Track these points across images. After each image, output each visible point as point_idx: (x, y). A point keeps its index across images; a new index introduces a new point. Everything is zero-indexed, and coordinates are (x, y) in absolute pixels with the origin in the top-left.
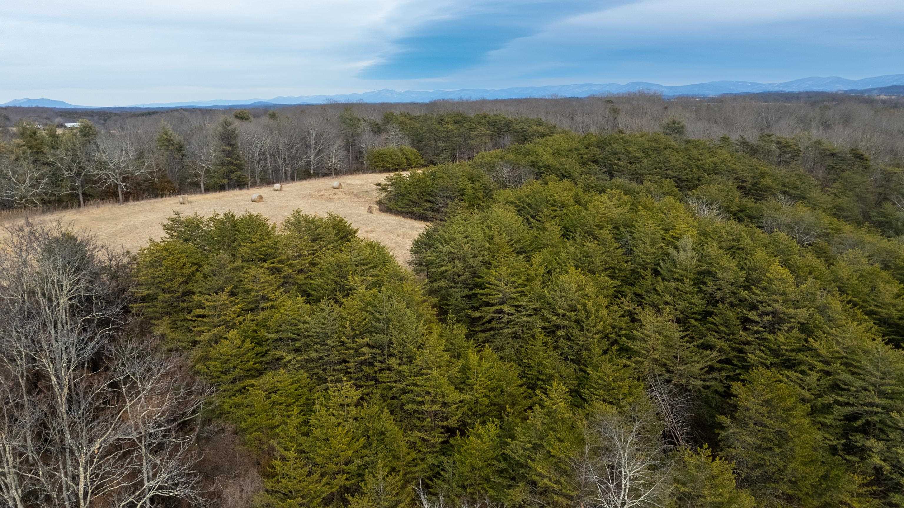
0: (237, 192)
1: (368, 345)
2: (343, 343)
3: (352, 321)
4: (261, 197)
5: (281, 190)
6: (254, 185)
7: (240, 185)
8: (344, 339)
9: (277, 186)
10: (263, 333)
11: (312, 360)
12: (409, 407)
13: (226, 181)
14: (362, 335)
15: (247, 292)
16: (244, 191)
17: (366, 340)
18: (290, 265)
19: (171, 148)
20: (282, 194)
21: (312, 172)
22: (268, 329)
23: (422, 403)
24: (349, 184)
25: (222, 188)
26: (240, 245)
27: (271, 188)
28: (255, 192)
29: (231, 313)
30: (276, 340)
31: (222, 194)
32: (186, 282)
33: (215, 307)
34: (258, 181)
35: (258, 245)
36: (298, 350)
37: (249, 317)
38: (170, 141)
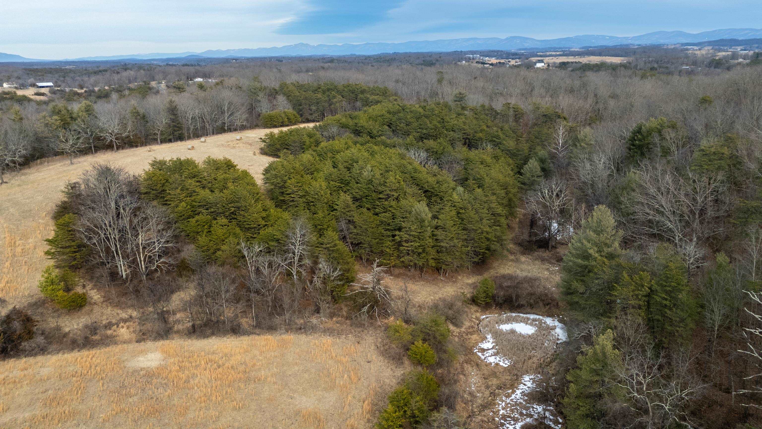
0: (179, 143)
1: (233, 207)
2: (224, 206)
3: (227, 198)
4: (193, 147)
5: (205, 142)
6: (189, 138)
7: (181, 138)
8: (224, 205)
9: (203, 139)
10: (194, 203)
11: (212, 212)
12: (247, 226)
13: (171, 137)
14: (231, 203)
15: (187, 189)
16: (183, 143)
17: (232, 205)
18: (205, 180)
19: (139, 117)
20: (205, 144)
21: (226, 128)
22: (196, 202)
23: (250, 225)
24: (247, 137)
25: (170, 141)
26: (184, 172)
27: (199, 141)
28: (189, 143)
29: (182, 196)
30: (199, 206)
31: (171, 145)
32: (162, 186)
33: (175, 195)
34: (192, 135)
35: (192, 171)
36: (207, 209)
37: (188, 198)
38: (138, 113)
